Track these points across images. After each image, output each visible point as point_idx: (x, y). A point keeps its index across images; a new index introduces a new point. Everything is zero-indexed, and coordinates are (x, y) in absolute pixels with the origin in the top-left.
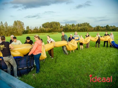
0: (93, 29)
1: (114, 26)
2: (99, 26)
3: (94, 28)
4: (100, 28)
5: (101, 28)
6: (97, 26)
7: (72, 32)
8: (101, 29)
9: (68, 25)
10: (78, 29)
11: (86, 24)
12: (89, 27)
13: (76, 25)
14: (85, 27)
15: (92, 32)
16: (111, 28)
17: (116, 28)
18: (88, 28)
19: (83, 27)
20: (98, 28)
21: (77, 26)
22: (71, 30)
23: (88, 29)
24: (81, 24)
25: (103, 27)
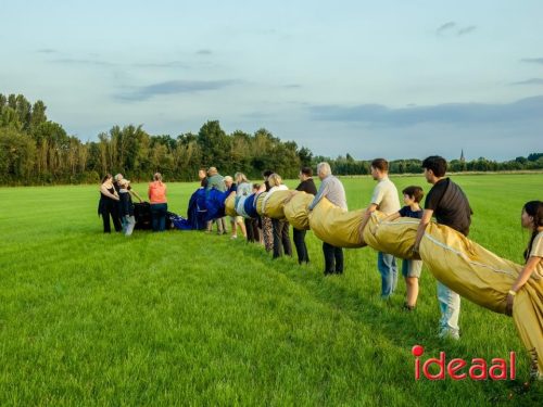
0: (84, 156)
1: (262, 132)
2: (140, 134)
3: (93, 145)
4: (143, 152)
5: (152, 146)
6: (115, 131)
8: (155, 161)
11: (11, 104)
12: (45, 142)
15: (69, 182)
16: (241, 151)
17: (280, 150)
18: (32, 144)
20: (133, 149)
23: (35, 155)
25: (173, 144)
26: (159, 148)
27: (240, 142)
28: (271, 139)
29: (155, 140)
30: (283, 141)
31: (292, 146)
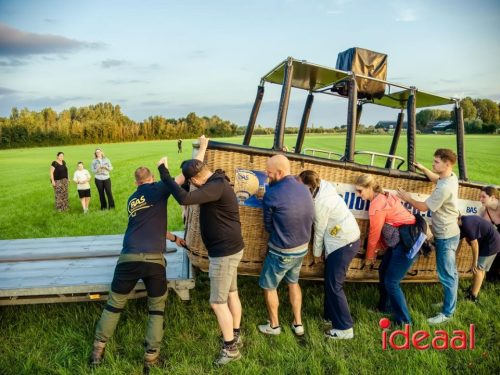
0: (138, 129)
1: (215, 117)
2: (161, 119)
3: (141, 124)
4: (162, 127)
5: (166, 124)
6: (151, 119)
7: (46, 146)
8: (168, 131)
9: (23, 114)
10: (70, 132)
11: (106, 107)
12: (121, 124)
13: (62, 115)
14: (103, 121)
16: (205, 125)
17: (222, 125)
18: (116, 125)
19: (92, 122)
20: (158, 126)
21: (69, 120)
22: (42, 136)
23: (118, 130)
24: (82, 110)
25: (176, 124)
26: (170, 125)
27: (205, 121)
28: (219, 120)
29: (168, 121)
30: (224, 120)
31: (228, 123)
